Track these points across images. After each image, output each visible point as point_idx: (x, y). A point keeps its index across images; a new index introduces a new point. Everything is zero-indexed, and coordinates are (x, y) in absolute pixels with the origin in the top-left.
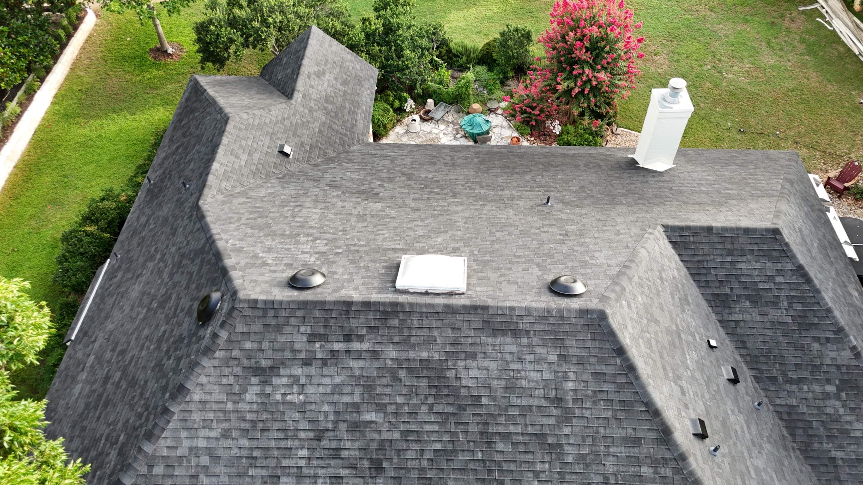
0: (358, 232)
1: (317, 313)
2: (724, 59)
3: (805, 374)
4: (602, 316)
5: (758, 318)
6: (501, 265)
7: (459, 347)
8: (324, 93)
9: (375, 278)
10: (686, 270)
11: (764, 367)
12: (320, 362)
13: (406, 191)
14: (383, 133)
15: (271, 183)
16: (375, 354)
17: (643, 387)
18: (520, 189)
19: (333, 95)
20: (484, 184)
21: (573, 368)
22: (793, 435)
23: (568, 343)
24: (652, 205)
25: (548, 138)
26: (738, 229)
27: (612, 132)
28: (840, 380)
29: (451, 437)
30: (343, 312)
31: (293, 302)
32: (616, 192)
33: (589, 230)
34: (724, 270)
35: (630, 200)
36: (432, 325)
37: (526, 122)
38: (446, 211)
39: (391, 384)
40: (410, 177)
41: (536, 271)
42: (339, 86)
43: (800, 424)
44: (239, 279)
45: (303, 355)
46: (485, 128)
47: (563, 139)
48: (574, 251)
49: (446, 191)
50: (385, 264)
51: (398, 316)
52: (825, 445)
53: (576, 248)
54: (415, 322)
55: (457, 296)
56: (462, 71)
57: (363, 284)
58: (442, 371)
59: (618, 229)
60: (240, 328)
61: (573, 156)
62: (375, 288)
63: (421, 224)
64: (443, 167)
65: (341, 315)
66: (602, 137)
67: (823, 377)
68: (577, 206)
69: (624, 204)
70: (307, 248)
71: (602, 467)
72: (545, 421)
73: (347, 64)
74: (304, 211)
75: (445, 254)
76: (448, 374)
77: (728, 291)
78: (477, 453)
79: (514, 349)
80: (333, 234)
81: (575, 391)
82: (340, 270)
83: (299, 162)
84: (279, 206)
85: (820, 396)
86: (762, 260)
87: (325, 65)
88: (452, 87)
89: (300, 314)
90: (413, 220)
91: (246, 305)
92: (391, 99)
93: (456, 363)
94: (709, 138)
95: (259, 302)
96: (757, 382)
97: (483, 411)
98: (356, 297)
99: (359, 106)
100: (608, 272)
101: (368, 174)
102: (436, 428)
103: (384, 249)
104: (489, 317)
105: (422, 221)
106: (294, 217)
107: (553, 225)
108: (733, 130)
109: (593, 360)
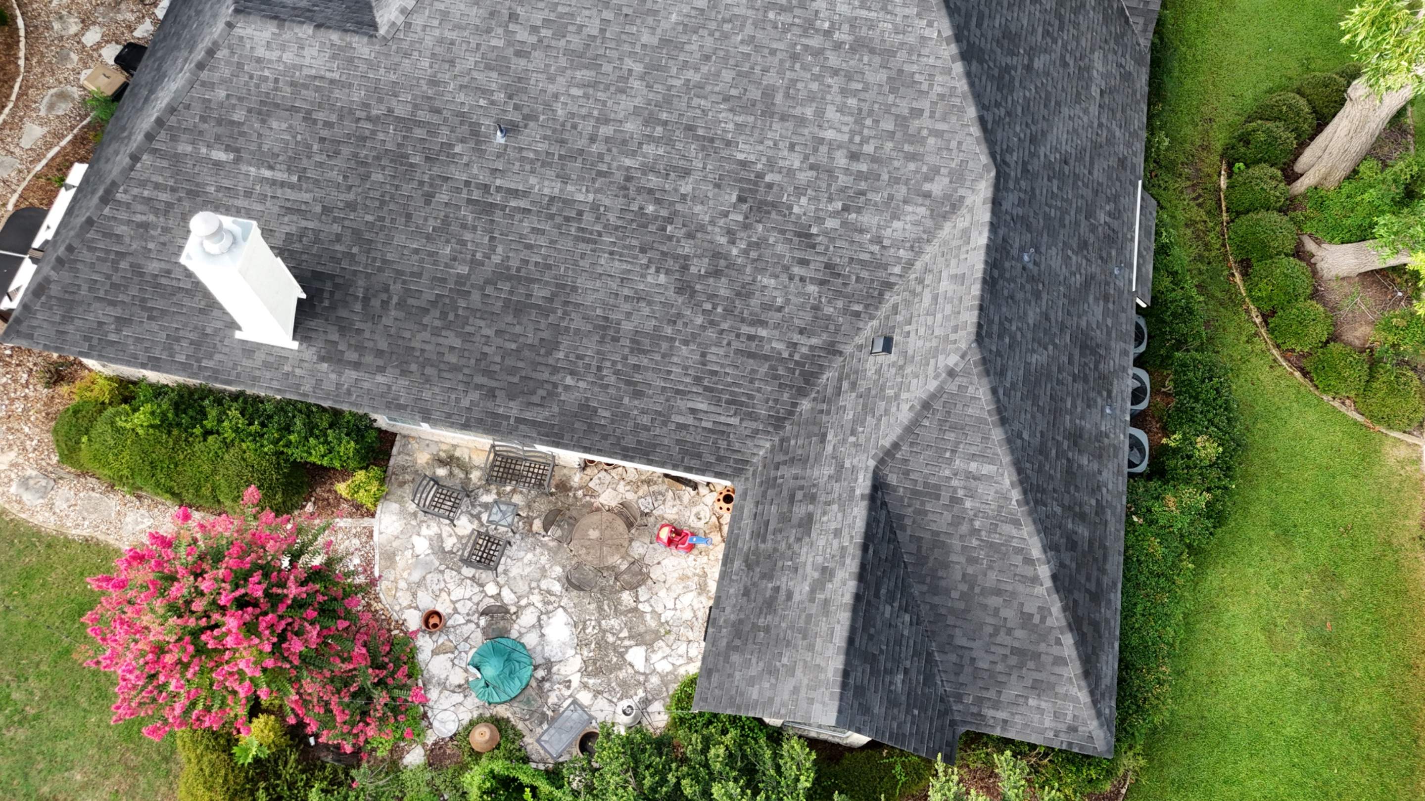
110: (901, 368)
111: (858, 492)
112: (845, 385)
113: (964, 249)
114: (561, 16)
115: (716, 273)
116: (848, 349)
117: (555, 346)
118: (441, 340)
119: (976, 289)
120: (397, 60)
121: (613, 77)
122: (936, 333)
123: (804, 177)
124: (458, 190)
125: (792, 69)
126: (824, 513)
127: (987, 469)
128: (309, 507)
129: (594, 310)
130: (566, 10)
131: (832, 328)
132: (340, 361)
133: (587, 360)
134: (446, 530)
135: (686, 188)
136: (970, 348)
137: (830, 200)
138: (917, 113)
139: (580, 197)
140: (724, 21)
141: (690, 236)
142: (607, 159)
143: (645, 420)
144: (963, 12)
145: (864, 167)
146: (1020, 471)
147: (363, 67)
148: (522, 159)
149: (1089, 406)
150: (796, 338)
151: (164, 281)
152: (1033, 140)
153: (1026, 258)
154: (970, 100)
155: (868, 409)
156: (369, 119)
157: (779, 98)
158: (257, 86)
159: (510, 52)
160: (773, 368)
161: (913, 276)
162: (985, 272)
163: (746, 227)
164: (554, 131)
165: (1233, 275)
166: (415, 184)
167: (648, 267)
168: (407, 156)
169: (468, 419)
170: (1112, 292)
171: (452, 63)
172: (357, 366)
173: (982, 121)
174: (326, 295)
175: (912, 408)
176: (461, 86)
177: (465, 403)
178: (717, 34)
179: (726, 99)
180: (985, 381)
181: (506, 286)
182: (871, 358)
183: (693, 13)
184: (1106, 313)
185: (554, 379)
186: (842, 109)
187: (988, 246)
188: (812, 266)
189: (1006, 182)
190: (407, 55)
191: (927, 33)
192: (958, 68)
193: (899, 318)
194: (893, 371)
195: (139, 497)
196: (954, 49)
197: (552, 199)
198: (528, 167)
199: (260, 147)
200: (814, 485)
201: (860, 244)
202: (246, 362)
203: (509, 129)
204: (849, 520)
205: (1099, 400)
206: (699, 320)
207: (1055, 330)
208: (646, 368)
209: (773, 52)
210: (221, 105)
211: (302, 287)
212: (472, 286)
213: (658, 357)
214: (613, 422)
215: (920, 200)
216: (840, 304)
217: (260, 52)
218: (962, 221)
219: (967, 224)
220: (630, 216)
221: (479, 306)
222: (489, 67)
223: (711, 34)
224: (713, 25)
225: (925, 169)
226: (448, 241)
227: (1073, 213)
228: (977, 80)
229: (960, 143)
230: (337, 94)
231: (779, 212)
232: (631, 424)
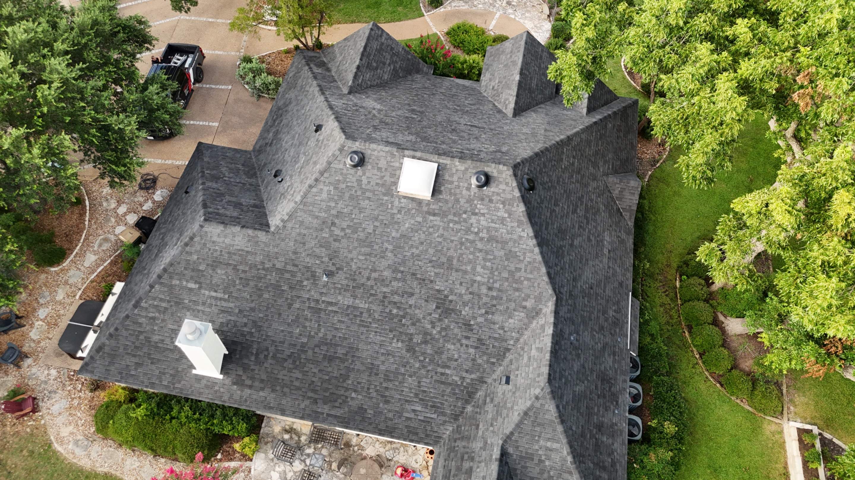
3: (234, 184)
5: (242, 199)
11: (252, 188)
18: (334, 309)
28: (219, 180)
50: (441, 196)
52: (243, 169)
55: (409, 156)
62: (448, 170)
67: (226, 182)
68: (308, 269)
82: (464, 192)
85: (233, 178)
98: (457, 163)
100: (328, 175)
103: (440, 215)
110: (514, 393)
111: (494, 457)
112: (488, 400)
113: (542, 335)
114: (356, 223)
115: (425, 342)
116: (489, 381)
117: (347, 377)
118: (292, 374)
119: (548, 356)
120: (279, 242)
121: (379, 251)
122: (530, 376)
123: (467, 297)
124: (304, 302)
125: (461, 249)
126: (478, 467)
127: (555, 446)
128: (219, 456)
129: (367, 359)
130: (358, 221)
131: (481, 369)
132: (243, 385)
133: (362, 385)
134: (288, 468)
135: (412, 301)
136: (545, 386)
137: (479, 308)
138: (519, 270)
139: (361, 306)
140: (430, 227)
141: (413, 324)
142: (375, 288)
143: (390, 415)
144: (538, 224)
145: (495, 294)
146: (571, 447)
147: (262, 245)
148: (335, 288)
149: (606, 410)
150: (464, 374)
151: (160, 345)
152: (575, 280)
153: (572, 338)
154: (543, 264)
155: (498, 413)
156: (263, 269)
157: (455, 262)
158: (212, 254)
159: (331, 239)
160: (453, 389)
161: (519, 346)
162: (552, 347)
163: (440, 320)
164: (351, 275)
165: (684, 332)
166: (284, 300)
167: (393, 339)
168: (281, 286)
169: (303, 414)
170: (617, 350)
171: (304, 244)
172: (250, 387)
173: (549, 274)
174: (238, 352)
175: (519, 414)
176: (308, 255)
177: (302, 406)
178: (427, 233)
179: (431, 262)
180: (553, 402)
181: (325, 348)
182: (500, 386)
183: (416, 223)
184: (614, 361)
185: (347, 394)
186: (484, 267)
187: (553, 335)
188: (471, 340)
189: (561, 301)
190: (283, 240)
191: (522, 234)
192: (537, 250)
193: (513, 367)
194: (510, 394)
195: (133, 451)
196: (534, 241)
197: (348, 306)
198: (338, 292)
199: (211, 282)
200: (473, 452)
201: (494, 330)
202: (197, 385)
203: (330, 274)
204: (490, 472)
205: (612, 407)
206: (417, 365)
207: (588, 373)
208: (391, 389)
209: (452, 241)
210: (194, 262)
211: (227, 348)
212: (309, 348)
213: (397, 383)
214: (374, 416)
215: (521, 310)
216: (485, 358)
217: (215, 238)
218: (542, 321)
219: (543, 322)
220: (385, 315)
221: (311, 358)
222: (321, 246)
223: (424, 233)
224: (425, 229)
225: (523, 295)
226: (298, 327)
227: (596, 313)
228: (546, 255)
229: (539, 284)
230: (249, 257)
231: (456, 314)
232: (383, 417)
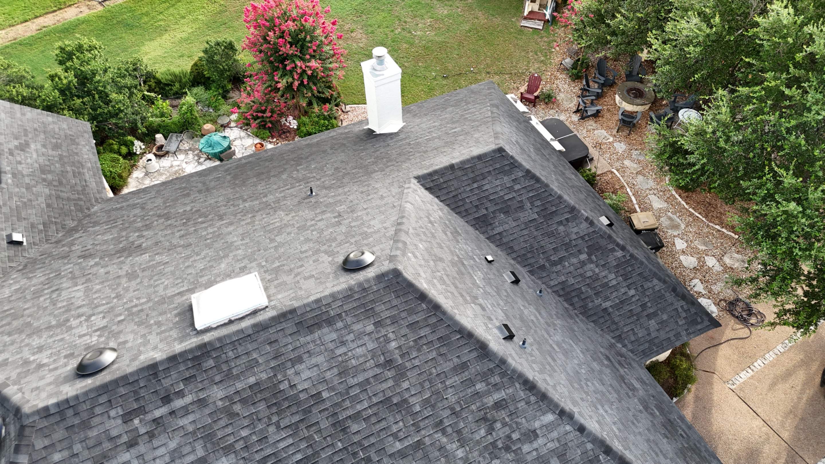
0: (134, 291)
1: (122, 391)
2: (409, 20)
3: (563, 253)
4: (397, 273)
5: (514, 224)
6: (293, 266)
7: (283, 357)
8: (36, 165)
9: (171, 329)
10: (447, 207)
11: (532, 261)
12: (146, 437)
13: (169, 232)
14: (121, 183)
15: (13, 279)
16: (202, 403)
17: (451, 318)
18: (282, 189)
19: (47, 163)
20: (246, 197)
21: (391, 329)
22: (572, 305)
23: (378, 309)
24: (400, 163)
25: (288, 135)
26: (473, 158)
27: (343, 111)
28: (587, 247)
29: (307, 442)
30: (151, 377)
31: (91, 390)
32: (367, 163)
33: (357, 204)
34: (475, 196)
35: (380, 166)
36: (248, 349)
37: (262, 126)
38: (218, 236)
39: (230, 422)
40: (167, 217)
41: (325, 258)
42: (51, 152)
43: (573, 294)
44: (16, 393)
45: (125, 438)
46: (225, 144)
47: (302, 132)
48: (351, 227)
49: (210, 217)
50: (176, 312)
51: (210, 356)
52: (596, 301)
53: (352, 224)
54: (231, 354)
55: (262, 312)
56: (179, 98)
57: (161, 341)
58: (275, 387)
59: (381, 194)
60: (39, 443)
61: (318, 143)
62: (175, 340)
63: (199, 257)
64: (198, 195)
65: (150, 381)
66: (335, 118)
67: (575, 250)
68: (340, 187)
69: (377, 171)
70: (83, 330)
71: (445, 402)
72: (385, 386)
73: (51, 127)
74: (64, 293)
75: (234, 277)
76: (282, 387)
77: (485, 212)
78: (337, 444)
79: (334, 336)
80: (107, 304)
81: (400, 347)
82: (130, 337)
83: (37, 245)
84: (32, 299)
85: (579, 265)
86: (499, 176)
87: (26, 135)
88: (176, 116)
89: (103, 399)
90: (188, 258)
91: (37, 418)
92: (116, 147)
93: (286, 373)
94: (423, 91)
95: (51, 408)
96: (533, 275)
97: (328, 404)
98: (158, 356)
99: (82, 165)
100: (387, 235)
101: (122, 230)
102: (290, 441)
103: (169, 298)
104: (300, 317)
105: (198, 254)
106: (54, 304)
107: (324, 211)
108: (438, 77)
109: (403, 315)
